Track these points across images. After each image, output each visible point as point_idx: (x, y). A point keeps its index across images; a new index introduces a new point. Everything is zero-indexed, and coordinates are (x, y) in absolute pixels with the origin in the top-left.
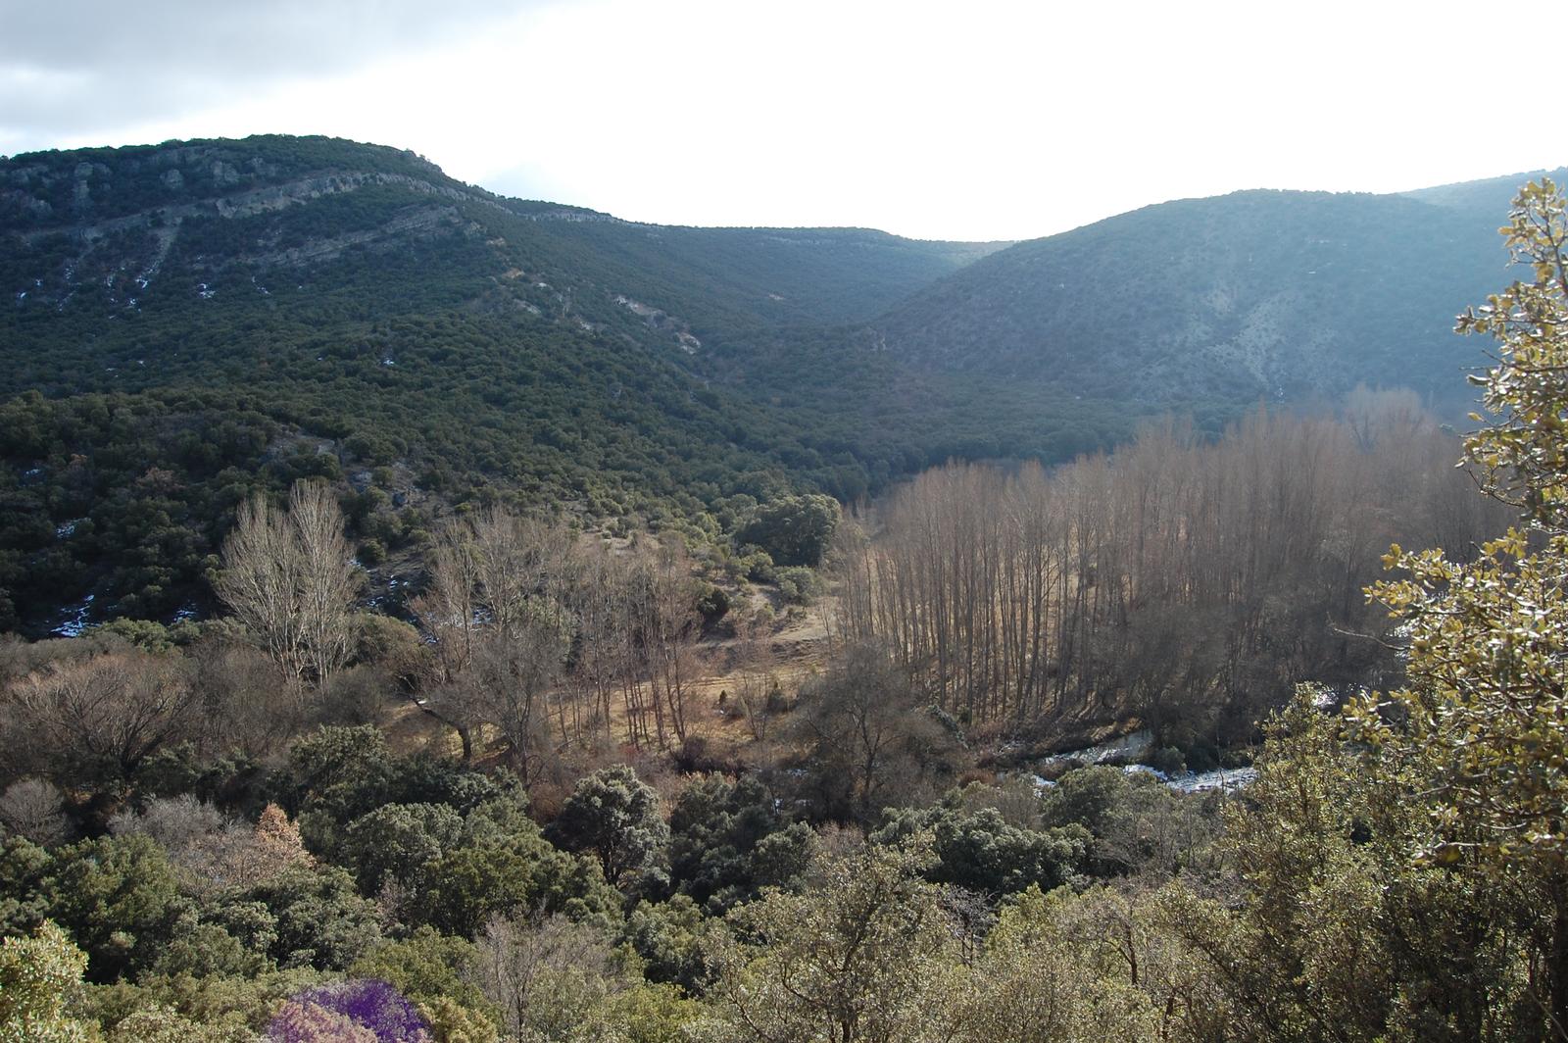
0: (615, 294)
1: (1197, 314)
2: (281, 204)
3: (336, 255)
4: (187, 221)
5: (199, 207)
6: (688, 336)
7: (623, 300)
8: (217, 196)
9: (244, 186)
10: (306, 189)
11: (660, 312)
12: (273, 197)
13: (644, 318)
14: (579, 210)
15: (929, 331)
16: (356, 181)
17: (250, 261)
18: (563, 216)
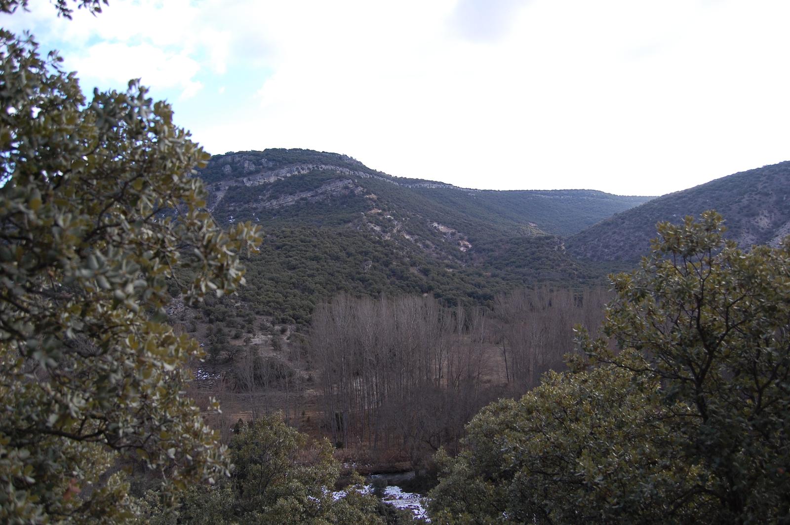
0: (432, 222)
1: (748, 229)
2: (272, 180)
3: (294, 203)
4: (230, 188)
5: (236, 181)
6: (467, 243)
7: (435, 225)
8: (245, 176)
9: (257, 172)
10: (285, 173)
11: (454, 231)
12: (269, 176)
13: (445, 234)
14: (436, 182)
15: (598, 240)
16: (309, 169)
17: (254, 206)
18: (425, 185)
